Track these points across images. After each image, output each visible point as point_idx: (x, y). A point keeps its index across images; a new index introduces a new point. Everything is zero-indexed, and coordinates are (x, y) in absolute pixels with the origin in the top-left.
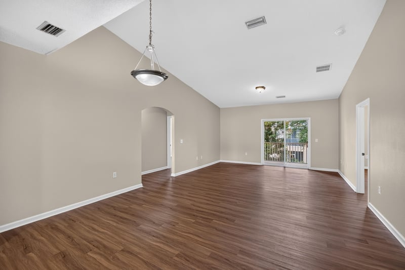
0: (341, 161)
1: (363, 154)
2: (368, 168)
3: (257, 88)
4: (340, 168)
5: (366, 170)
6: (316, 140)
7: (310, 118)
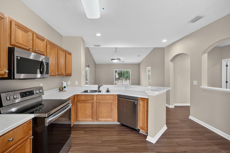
1: (148, 81)
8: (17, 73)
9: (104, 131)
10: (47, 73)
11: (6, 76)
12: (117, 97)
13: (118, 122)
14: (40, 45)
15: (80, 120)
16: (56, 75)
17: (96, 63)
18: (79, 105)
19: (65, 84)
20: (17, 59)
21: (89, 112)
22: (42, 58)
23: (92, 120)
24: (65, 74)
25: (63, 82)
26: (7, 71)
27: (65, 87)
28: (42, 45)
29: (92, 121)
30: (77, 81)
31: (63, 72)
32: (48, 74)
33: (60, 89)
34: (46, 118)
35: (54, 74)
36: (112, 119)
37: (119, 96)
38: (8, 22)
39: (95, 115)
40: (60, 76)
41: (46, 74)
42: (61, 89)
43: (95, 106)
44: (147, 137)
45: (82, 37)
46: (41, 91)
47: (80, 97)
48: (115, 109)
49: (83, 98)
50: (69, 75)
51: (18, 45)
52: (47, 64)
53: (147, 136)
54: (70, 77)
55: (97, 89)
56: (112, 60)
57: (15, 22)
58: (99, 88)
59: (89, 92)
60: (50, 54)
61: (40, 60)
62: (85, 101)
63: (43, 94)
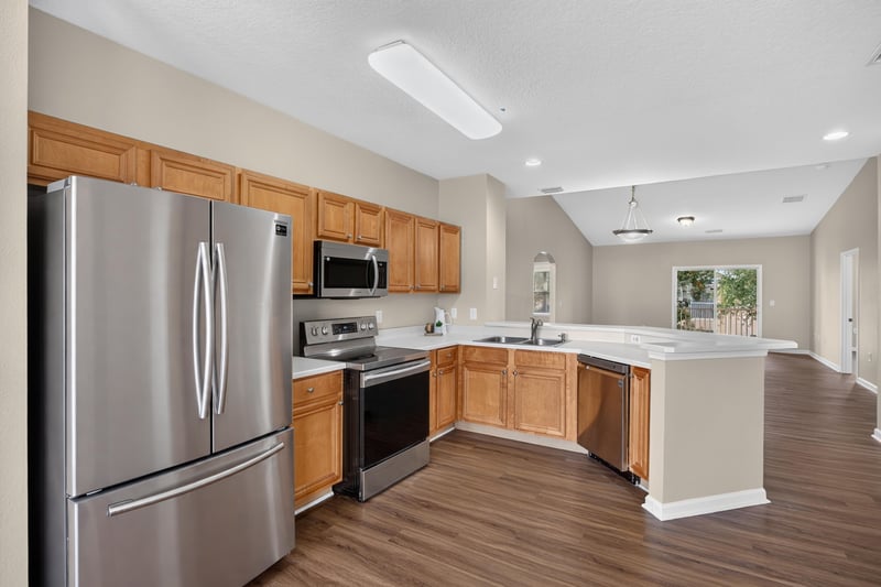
0: (816, 334)
1: (850, 320)
2: (856, 349)
3: (679, 220)
4: (812, 348)
5: (854, 353)
6: (772, 303)
7: (761, 266)
8: (326, 287)
9: (526, 459)
10: (382, 285)
11: (311, 292)
12: (577, 364)
13: (578, 443)
14: (370, 226)
15: (470, 418)
16: (408, 291)
17: (594, 244)
18: (468, 374)
19: (441, 317)
20: (326, 261)
21: (493, 400)
22: (370, 254)
23: (501, 424)
24: (436, 287)
25: (437, 309)
26: (312, 284)
27: (439, 324)
28: (373, 223)
29: (501, 427)
30: (475, 309)
31: (431, 282)
32: (385, 287)
33: (426, 329)
34: (360, 371)
35: (404, 288)
36: (560, 430)
37: (584, 360)
38: (313, 196)
39: (508, 410)
40: (420, 293)
41: (378, 287)
42: (429, 329)
43: (509, 385)
44: (647, 498)
45: (492, 174)
46: (371, 326)
47: (471, 353)
48: (571, 401)
49: (476, 357)
50: (454, 290)
51: (327, 234)
52: (383, 266)
53: (647, 494)
54: (454, 295)
55: (528, 335)
56: (616, 232)
57: (326, 193)
58: (534, 330)
59: (503, 341)
60: (393, 240)
61: (367, 258)
62: (483, 367)
63: (377, 334)
